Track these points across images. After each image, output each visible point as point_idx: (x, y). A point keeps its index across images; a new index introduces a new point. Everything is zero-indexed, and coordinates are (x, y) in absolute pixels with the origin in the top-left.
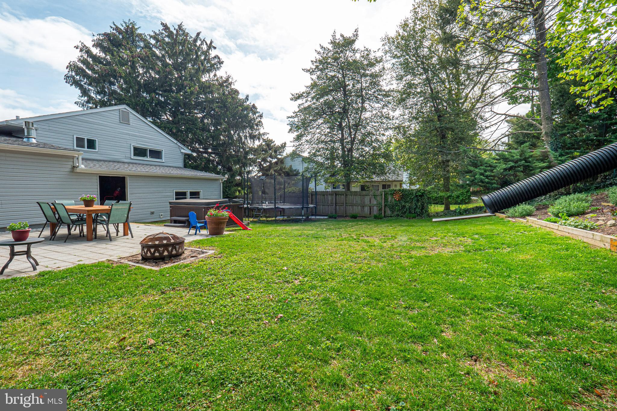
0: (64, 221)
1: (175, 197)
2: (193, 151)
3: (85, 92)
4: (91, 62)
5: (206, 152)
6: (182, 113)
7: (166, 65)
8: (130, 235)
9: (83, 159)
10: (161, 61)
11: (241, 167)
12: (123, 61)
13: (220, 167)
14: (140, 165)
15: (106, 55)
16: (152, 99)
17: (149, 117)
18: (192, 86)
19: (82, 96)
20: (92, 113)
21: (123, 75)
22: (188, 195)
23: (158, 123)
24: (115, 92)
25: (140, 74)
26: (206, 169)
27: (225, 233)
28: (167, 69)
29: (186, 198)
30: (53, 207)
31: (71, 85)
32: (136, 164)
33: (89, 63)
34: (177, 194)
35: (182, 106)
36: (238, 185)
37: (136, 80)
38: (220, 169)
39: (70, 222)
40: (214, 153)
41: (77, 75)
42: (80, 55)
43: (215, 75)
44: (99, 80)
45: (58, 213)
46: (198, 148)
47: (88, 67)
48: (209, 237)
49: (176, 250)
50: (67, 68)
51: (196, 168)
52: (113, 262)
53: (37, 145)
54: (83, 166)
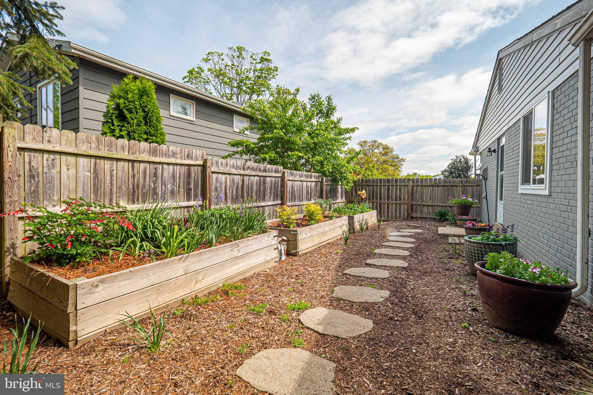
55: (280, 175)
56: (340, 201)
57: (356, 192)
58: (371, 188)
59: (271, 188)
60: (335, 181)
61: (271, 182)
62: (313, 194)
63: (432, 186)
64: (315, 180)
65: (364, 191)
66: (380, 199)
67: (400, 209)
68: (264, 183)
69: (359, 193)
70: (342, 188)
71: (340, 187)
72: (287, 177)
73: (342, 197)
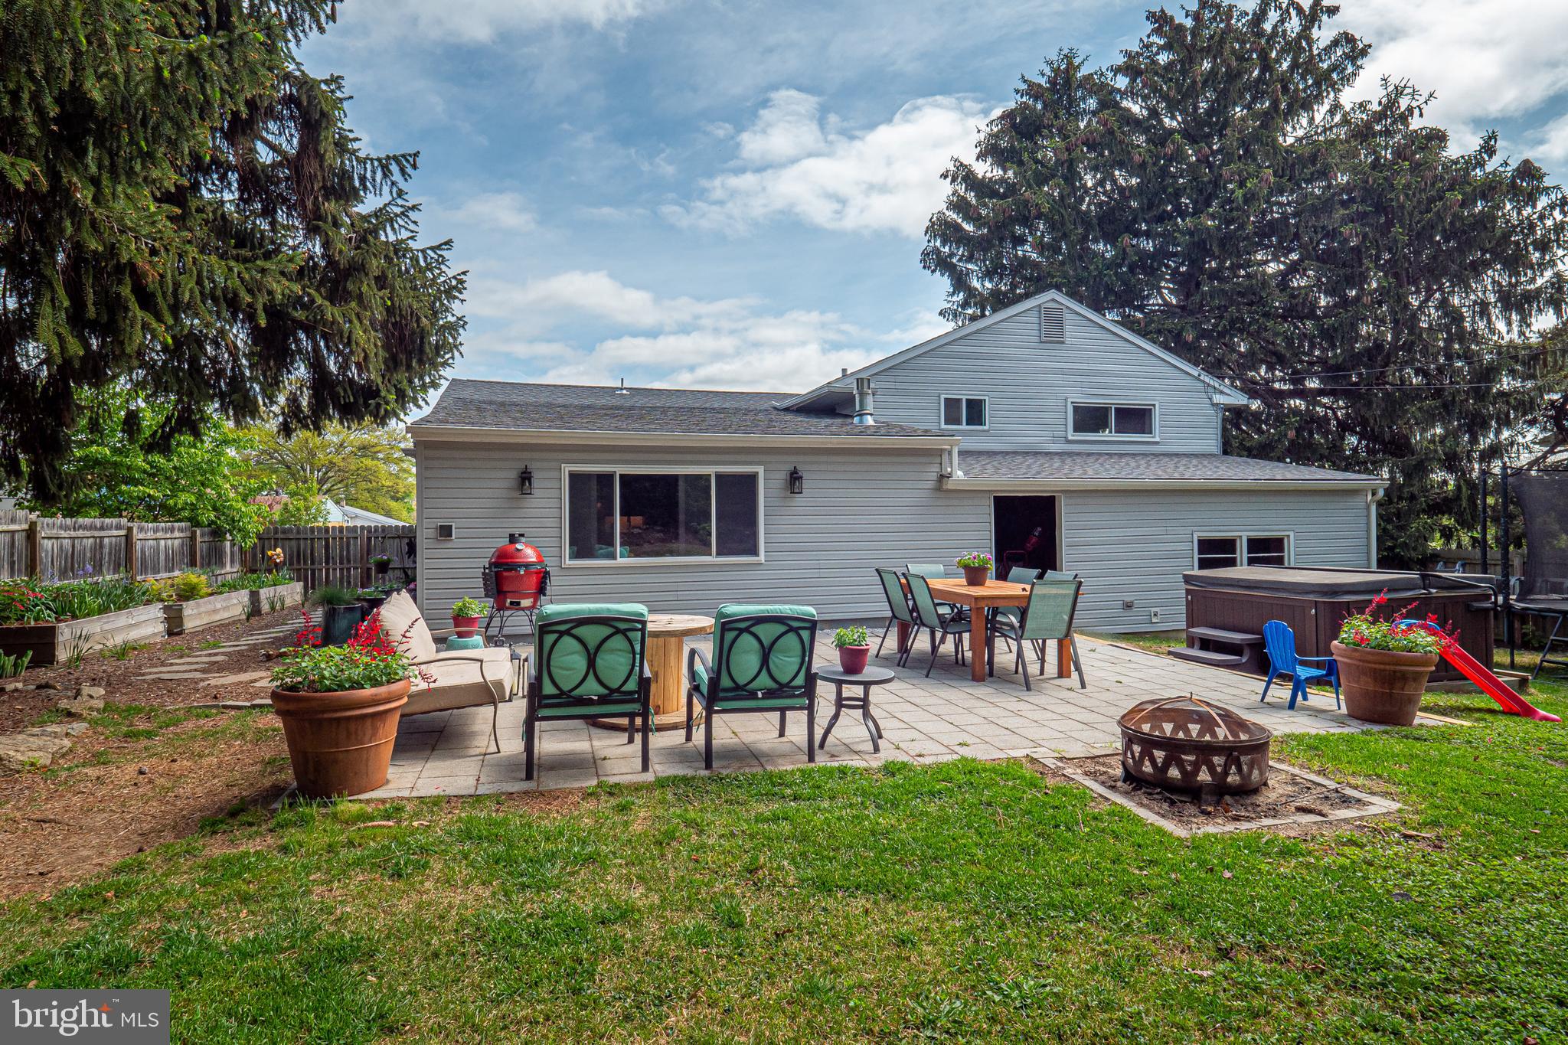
0: (924, 621)
1: (1196, 556)
2: (1253, 394)
3: (960, 282)
4: (974, 202)
5: (1301, 394)
6: (1214, 275)
7: (1160, 138)
8: (1075, 675)
9: (961, 453)
10: (1146, 131)
11: (1452, 434)
12: (1044, 171)
13: (1354, 440)
14: (1092, 459)
15: (1005, 170)
16: (1123, 254)
17: (1111, 309)
18: (1250, 176)
19: (953, 293)
20: (977, 332)
21: (1046, 208)
22: (1242, 552)
23: (1138, 321)
24: (1024, 262)
25: (1087, 191)
26: (1301, 453)
27: (1420, 718)
28: (1170, 148)
29: (1231, 563)
30: (903, 581)
31: (933, 272)
32: (1079, 454)
33: (968, 204)
34: (1206, 545)
35: (1216, 250)
36: (1443, 505)
37: (1079, 212)
38: (1355, 450)
39: (936, 622)
40: (1332, 393)
41: (944, 244)
42: (950, 193)
43: (1335, 107)
44: (989, 241)
45: (914, 599)
46: (1267, 381)
47: (967, 218)
48: (1354, 729)
49: (1239, 769)
50: (926, 232)
51: (1263, 452)
52: (1044, 771)
53: (876, 431)
54: (960, 473)
55: (123, 532)
56: (230, 569)
57: (263, 553)
58: (294, 543)
59: (110, 554)
60: (217, 533)
61: (111, 544)
62: (177, 559)
63: (399, 537)
64: (182, 535)
65: (279, 550)
66: (313, 563)
67: (349, 577)
68: (101, 546)
69: (270, 553)
70: (233, 545)
71: (228, 544)
72: (137, 535)
73: (232, 562)
